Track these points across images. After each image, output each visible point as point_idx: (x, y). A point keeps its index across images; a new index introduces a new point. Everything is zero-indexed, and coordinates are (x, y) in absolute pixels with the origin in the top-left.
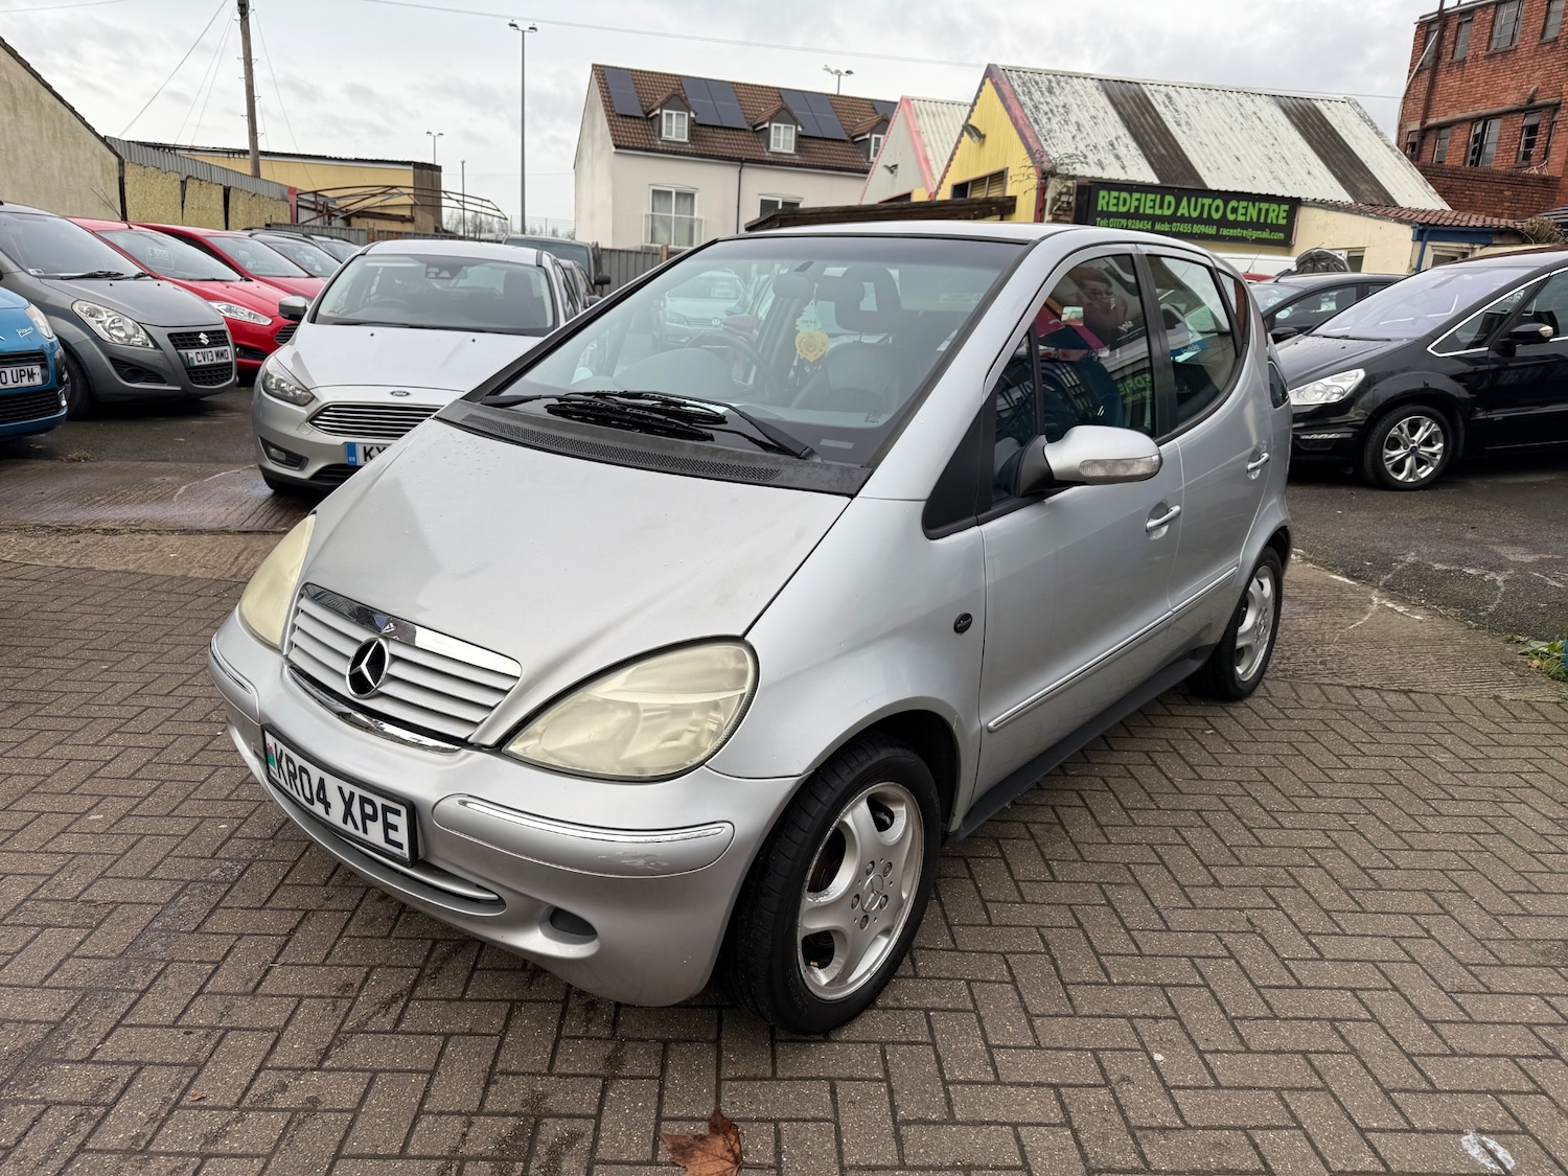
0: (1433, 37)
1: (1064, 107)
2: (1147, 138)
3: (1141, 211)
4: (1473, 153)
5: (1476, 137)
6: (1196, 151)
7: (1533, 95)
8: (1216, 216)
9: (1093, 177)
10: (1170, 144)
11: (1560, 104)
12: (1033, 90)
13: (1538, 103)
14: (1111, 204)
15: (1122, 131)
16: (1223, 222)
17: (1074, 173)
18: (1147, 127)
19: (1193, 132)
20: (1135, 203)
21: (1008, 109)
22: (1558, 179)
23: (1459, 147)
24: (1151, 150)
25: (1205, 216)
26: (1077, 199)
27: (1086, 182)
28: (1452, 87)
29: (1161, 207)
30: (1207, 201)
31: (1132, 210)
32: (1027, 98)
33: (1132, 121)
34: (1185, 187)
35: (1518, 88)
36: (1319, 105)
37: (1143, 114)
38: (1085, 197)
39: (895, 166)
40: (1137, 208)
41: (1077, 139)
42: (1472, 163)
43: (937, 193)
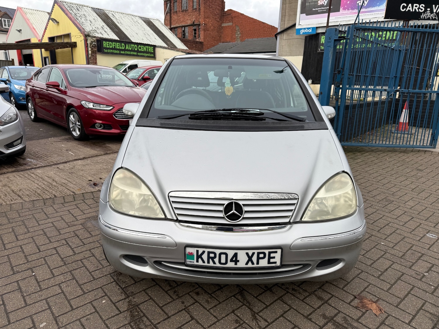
0: (169, 5)
1: (84, 15)
2: (111, 26)
3: (116, 48)
4: (183, 35)
5: (183, 31)
6: (126, 31)
7: (194, 22)
8: (136, 49)
9: (100, 37)
10: (118, 28)
11: (200, 24)
12: (73, 9)
13: (195, 24)
14: (107, 46)
15: (104, 24)
16: (138, 51)
17: (95, 36)
18: (110, 23)
19: (123, 26)
20: (114, 45)
21: (67, 14)
22: (203, 42)
23: (180, 34)
24: (114, 30)
25: (133, 49)
26: (97, 44)
27: (98, 38)
28: (175, 18)
29: (121, 47)
30: (133, 45)
31: (113, 47)
32: (72, 11)
33: (106, 21)
34: (126, 41)
35: (190, 20)
36: (151, 20)
37: (108, 19)
38: (99, 43)
39: (21, 30)
40: (115, 47)
41: (92, 25)
42: (183, 37)
43: (42, 40)
